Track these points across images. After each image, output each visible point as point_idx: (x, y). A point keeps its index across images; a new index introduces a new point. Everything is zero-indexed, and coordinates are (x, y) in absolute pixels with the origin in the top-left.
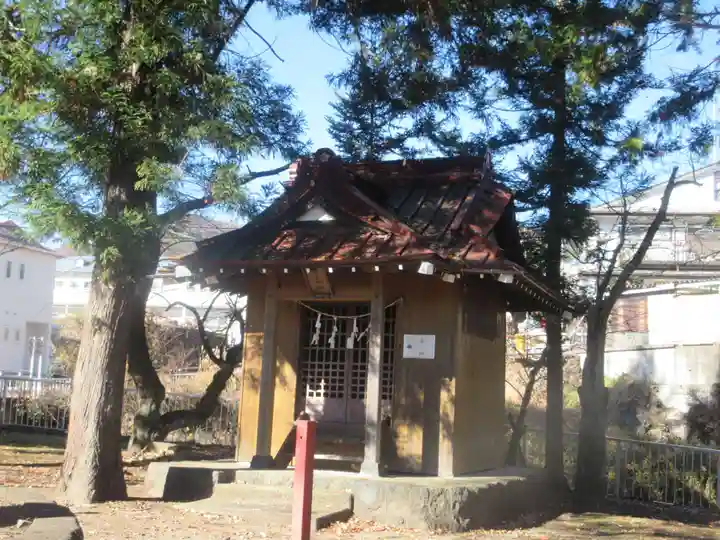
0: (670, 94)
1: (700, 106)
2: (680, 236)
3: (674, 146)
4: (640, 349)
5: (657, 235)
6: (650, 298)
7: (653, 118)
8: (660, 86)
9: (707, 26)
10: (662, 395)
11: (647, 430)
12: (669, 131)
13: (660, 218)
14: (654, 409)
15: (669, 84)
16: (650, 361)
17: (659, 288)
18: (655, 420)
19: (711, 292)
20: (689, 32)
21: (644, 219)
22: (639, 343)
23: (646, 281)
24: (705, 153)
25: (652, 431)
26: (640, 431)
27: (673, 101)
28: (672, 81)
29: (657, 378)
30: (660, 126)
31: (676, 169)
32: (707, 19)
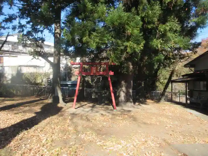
0: (7, 17)
1: (13, 21)
2: (10, 46)
3: (8, 28)
4: (2, 67)
5: (5, 45)
6: (4, 57)
7: (4, 21)
8: (6, 15)
9: (15, 5)
10: (6, 75)
11: (3, 82)
12: (7, 24)
13: (5, 42)
14: (4, 78)
15: (7, 15)
16: (4, 69)
17: (6, 55)
18: (5, 80)
19: (16, 57)
20: (11, 6)
21: (2, 41)
22: (1, 66)
23: (3, 54)
24: (14, 30)
25: (4, 82)
26: (1, 82)
27: (8, 19)
28: (8, 15)
29: (5, 72)
30: (5, 23)
31: (9, 33)
32: (15, 4)
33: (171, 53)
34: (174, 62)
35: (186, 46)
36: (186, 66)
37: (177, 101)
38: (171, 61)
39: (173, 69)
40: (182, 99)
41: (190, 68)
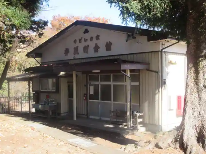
33: (6, 33)
34: (10, 48)
35: (23, 24)
36: (29, 55)
37: (18, 110)
38: (7, 46)
39: (8, 59)
40: (25, 107)
41: (36, 59)
